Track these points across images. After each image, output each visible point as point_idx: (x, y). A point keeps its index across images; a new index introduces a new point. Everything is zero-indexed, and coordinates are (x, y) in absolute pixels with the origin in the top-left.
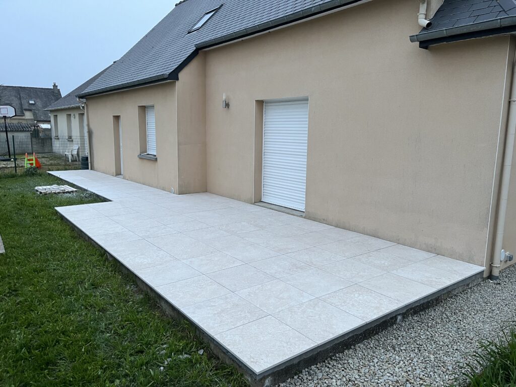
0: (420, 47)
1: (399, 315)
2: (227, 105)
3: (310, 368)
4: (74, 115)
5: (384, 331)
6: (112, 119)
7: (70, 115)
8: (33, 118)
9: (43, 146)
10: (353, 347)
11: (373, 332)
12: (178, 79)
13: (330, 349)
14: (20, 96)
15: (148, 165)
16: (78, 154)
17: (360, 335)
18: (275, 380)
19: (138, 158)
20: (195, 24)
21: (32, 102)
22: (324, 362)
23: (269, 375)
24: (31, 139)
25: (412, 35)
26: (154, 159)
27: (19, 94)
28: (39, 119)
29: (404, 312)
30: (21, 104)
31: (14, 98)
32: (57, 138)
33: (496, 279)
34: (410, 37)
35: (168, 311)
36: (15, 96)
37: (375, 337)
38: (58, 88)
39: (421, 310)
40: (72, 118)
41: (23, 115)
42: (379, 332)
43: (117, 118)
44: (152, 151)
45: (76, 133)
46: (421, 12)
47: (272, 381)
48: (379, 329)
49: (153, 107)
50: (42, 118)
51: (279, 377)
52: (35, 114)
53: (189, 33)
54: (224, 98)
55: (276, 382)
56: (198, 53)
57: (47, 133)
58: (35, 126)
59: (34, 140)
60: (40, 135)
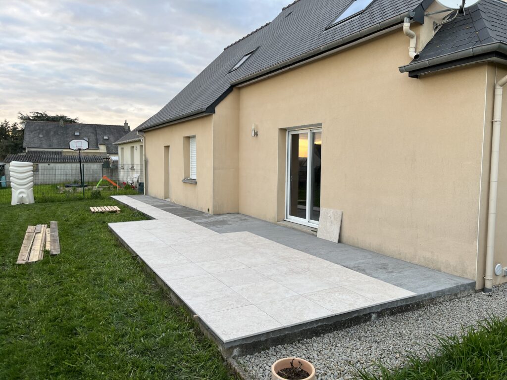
0: (409, 77)
1: (374, 313)
2: (256, 134)
3: (277, 346)
4: (136, 147)
5: (357, 326)
6: (163, 149)
7: (133, 147)
8: (106, 151)
9: (112, 176)
10: (322, 335)
11: (344, 325)
12: (214, 113)
13: (298, 333)
14: (96, 132)
15: (189, 187)
16: (138, 181)
17: (330, 325)
18: (243, 352)
19: (182, 182)
20: (235, 65)
21: (106, 137)
22: (292, 344)
23: (237, 346)
24: (102, 170)
25: (400, 66)
26: (194, 182)
27: (96, 131)
28: (111, 153)
29: (379, 311)
30: (97, 139)
31: (91, 134)
32: (123, 168)
33: (488, 292)
34: (400, 68)
35: (175, 301)
36: (92, 133)
37: (346, 329)
38: (128, 125)
39: (400, 312)
40: (135, 151)
41: (98, 148)
42: (351, 326)
43: (167, 147)
44: (194, 177)
45: (137, 161)
46: (411, 46)
47: (240, 351)
48: (351, 323)
49: (194, 137)
50: (114, 151)
51: (247, 350)
52: (108, 148)
53: (229, 73)
54: (253, 127)
55: (244, 353)
56: (233, 90)
57: (116, 163)
58: (107, 158)
59: (105, 170)
60: (110, 166)
